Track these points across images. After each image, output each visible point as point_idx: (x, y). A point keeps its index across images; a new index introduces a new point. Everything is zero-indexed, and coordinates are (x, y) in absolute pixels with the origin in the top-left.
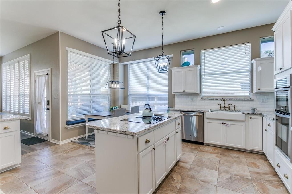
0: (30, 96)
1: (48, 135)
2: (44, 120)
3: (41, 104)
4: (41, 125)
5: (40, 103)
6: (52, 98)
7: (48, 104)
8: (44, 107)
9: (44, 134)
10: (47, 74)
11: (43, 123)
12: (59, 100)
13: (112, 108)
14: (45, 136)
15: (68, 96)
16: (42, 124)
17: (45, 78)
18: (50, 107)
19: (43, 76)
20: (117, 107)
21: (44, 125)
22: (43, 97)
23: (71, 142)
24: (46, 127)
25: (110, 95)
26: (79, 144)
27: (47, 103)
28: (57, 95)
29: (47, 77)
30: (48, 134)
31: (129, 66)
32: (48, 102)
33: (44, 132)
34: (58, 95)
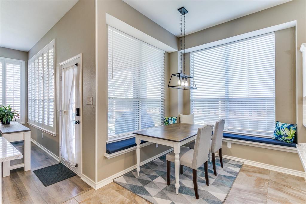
0: (55, 101)
1: (77, 166)
2: (72, 140)
3: (67, 114)
4: (67, 148)
5: (66, 112)
6: (84, 104)
7: (78, 114)
8: (71, 119)
9: (72, 163)
10: (77, 65)
11: (70, 143)
12: (94, 108)
13: (168, 120)
14: (72, 166)
15: (108, 101)
16: (69, 147)
17: (74, 71)
18: (80, 118)
19: (71, 67)
20: (175, 118)
21: (71, 148)
22: (70, 103)
23: (114, 182)
24: (74, 152)
25: (164, 99)
26: (129, 192)
27: (76, 112)
28: (91, 99)
29: (76, 69)
30: (77, 164)
31: (191, 55)
32: (78, 110)
33: (71, 160)
34: (93, 100)
